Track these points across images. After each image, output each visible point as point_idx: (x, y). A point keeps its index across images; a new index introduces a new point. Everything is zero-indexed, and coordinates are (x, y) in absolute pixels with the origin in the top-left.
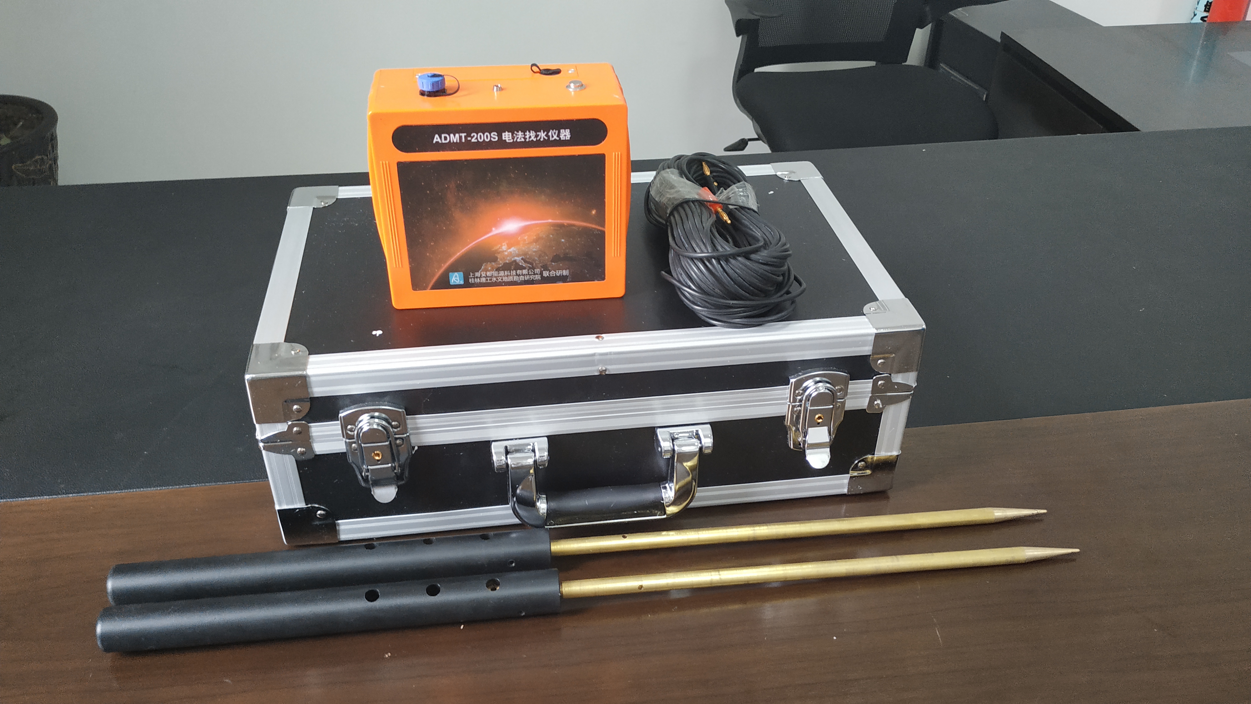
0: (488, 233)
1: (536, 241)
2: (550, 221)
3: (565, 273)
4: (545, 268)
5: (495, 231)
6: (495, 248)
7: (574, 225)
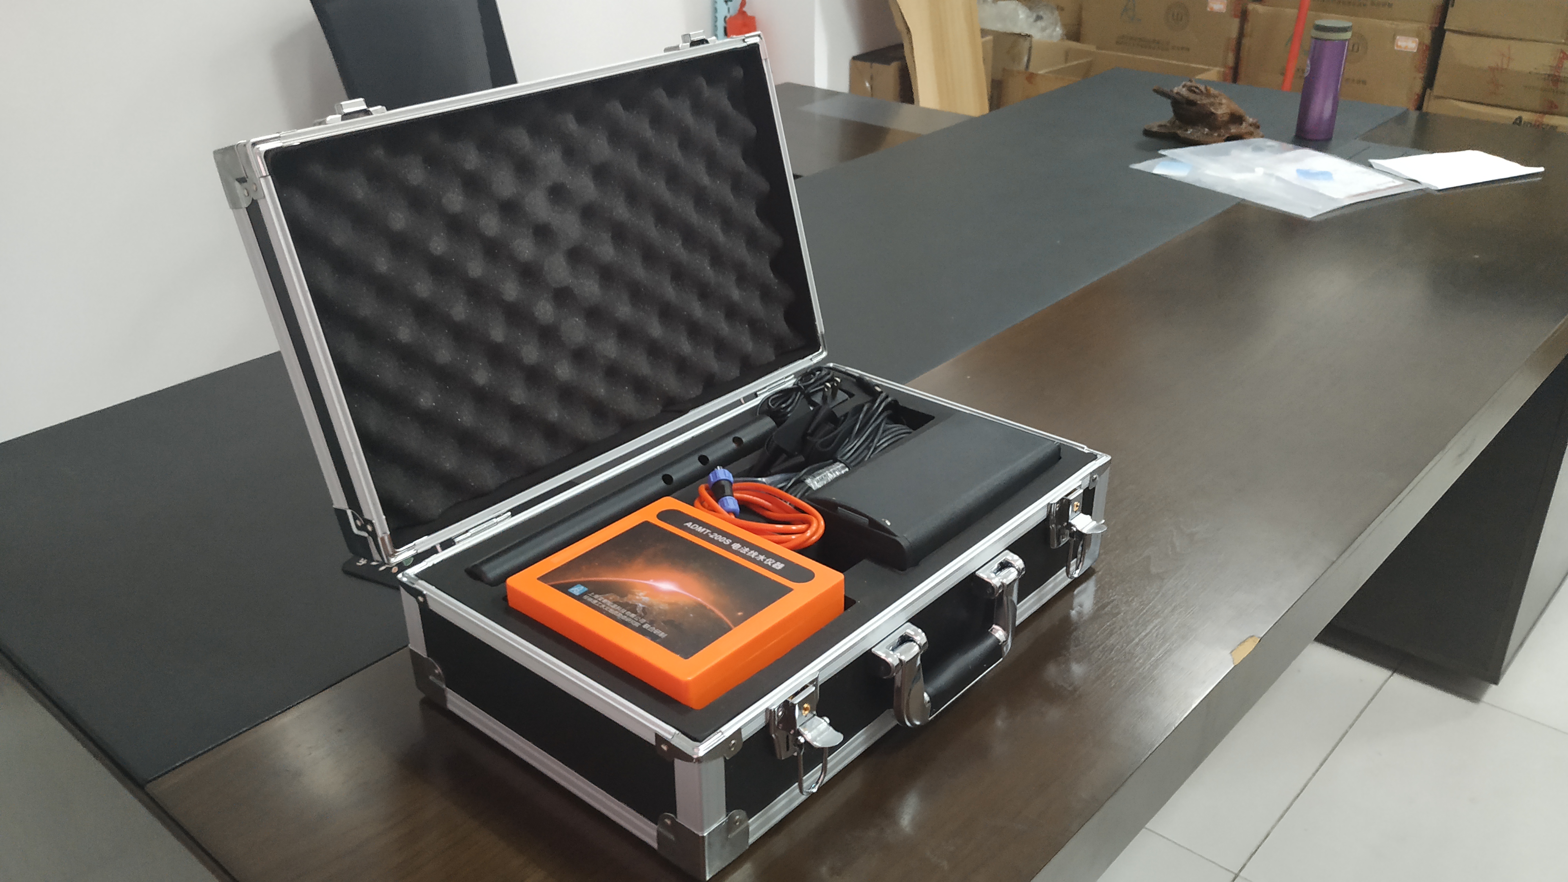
0: (646, 580)
1: (670, 604)
2: (699, 599)
3: (662, 635)
4: (652, 623)
5: (651, 582)
6: (635, 590)
7: (713, 612)
